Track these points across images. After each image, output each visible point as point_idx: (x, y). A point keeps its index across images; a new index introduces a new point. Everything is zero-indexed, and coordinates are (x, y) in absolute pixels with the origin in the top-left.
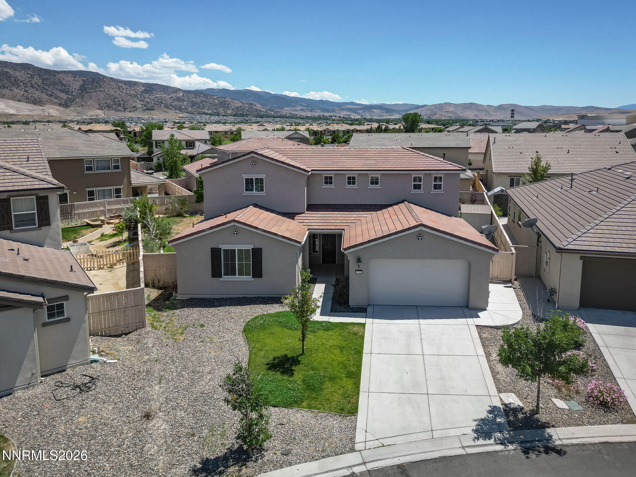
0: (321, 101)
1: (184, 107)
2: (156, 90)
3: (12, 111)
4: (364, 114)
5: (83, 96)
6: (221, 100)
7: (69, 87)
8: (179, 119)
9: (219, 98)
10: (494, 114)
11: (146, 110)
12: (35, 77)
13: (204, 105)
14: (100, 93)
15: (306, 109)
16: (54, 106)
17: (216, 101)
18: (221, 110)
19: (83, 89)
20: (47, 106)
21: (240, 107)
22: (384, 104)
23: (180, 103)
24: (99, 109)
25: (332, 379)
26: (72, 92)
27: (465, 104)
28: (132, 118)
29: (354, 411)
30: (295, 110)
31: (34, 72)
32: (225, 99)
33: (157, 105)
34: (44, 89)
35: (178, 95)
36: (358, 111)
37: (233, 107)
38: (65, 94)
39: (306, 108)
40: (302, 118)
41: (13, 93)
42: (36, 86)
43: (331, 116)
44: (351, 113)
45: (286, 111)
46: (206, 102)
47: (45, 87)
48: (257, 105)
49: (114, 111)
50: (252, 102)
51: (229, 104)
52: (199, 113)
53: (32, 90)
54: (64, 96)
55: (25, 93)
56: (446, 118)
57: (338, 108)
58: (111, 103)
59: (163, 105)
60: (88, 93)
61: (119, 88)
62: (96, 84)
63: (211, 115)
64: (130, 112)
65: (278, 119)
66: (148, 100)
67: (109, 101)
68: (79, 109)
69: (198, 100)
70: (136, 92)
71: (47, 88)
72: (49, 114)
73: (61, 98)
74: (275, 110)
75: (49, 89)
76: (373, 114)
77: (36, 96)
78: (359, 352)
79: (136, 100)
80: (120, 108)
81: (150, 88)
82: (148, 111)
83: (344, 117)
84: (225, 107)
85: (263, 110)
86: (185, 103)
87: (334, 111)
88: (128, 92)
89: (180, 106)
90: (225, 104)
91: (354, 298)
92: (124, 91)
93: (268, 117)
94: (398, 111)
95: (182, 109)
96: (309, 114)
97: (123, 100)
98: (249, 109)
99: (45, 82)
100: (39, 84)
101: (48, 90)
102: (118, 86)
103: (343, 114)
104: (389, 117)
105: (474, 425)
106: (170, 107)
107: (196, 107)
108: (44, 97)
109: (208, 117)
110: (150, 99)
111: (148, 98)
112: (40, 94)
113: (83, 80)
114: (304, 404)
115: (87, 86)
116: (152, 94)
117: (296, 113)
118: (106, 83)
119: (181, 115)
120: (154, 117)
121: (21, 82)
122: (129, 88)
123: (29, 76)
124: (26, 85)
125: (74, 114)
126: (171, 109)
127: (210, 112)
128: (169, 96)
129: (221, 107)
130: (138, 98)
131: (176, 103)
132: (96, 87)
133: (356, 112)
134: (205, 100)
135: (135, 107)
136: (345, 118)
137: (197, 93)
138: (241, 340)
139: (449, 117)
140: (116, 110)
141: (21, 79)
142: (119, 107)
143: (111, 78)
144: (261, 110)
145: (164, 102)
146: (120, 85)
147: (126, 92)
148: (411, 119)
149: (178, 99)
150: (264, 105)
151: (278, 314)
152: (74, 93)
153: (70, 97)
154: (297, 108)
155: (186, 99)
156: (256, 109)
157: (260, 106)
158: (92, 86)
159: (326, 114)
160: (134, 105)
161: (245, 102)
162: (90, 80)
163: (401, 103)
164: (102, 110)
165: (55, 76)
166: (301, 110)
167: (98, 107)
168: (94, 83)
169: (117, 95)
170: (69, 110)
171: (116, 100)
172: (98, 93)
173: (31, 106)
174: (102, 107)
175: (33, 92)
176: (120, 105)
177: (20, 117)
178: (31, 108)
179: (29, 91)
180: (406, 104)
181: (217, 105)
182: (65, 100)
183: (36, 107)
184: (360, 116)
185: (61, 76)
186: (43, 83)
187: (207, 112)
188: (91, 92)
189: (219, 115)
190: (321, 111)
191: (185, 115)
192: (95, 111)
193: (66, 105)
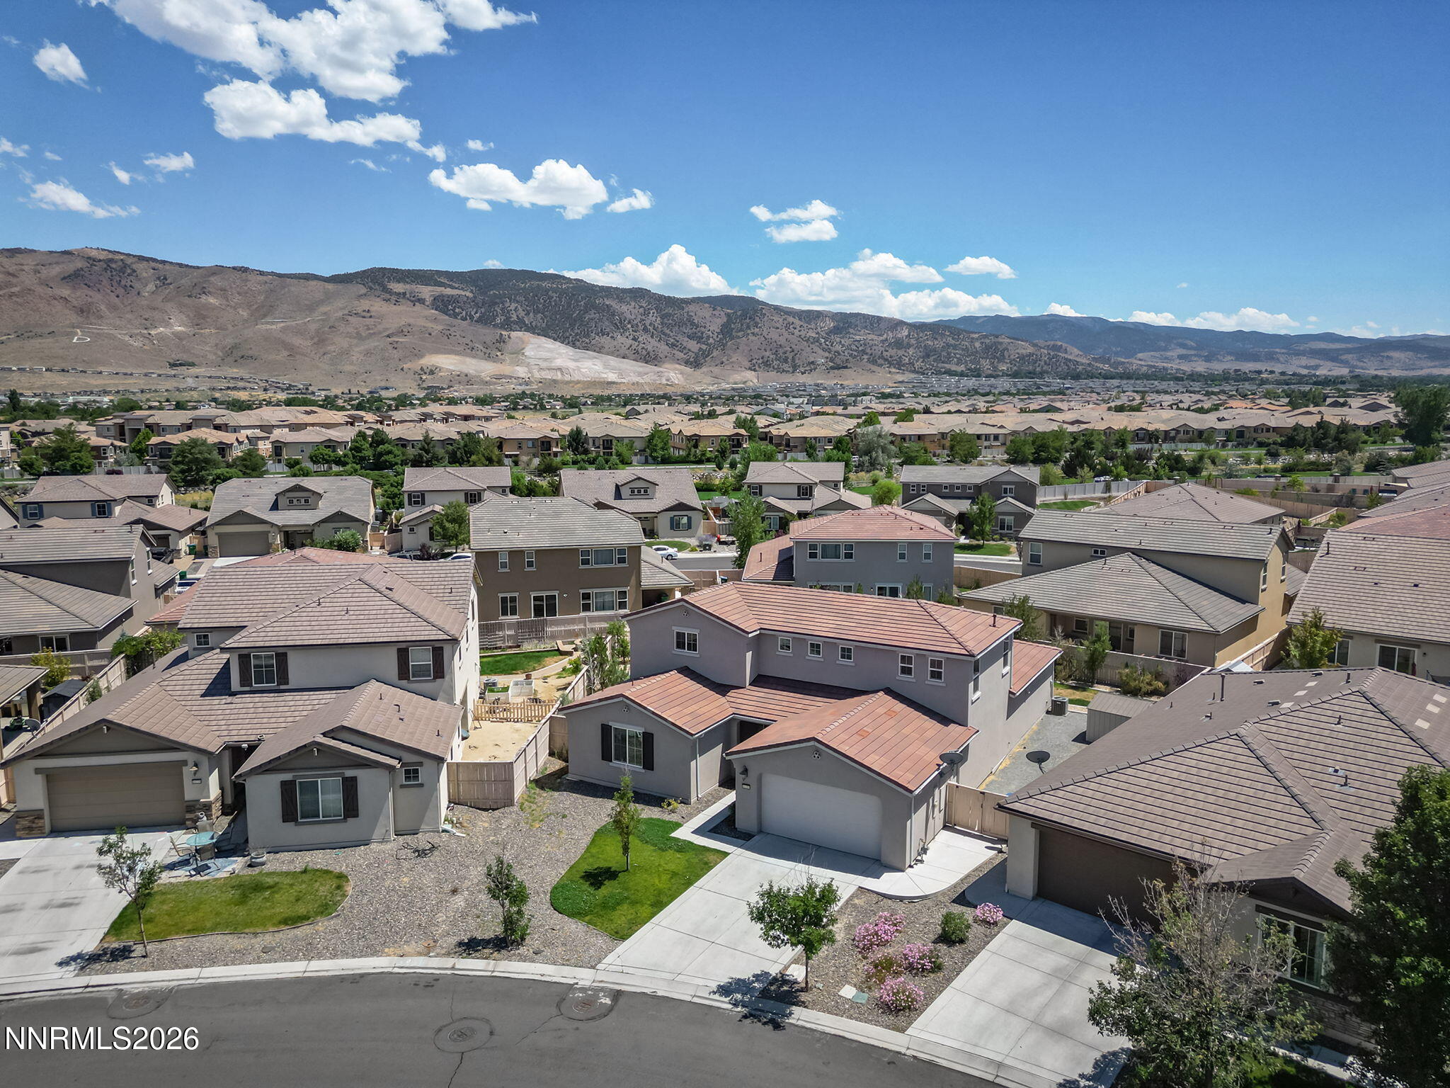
0: (1239, 335)
1: (907, 361)
2: (857, 326)
3: (612, 377)
4: (1362, 364)
5: (725, 345)
6: (987, 341)
7: (703, 329)
8: (894, 385)
9: (986, 337)
11: (832, 368)
12: (652, 311)
13: (949, 354)
14: (754, 338)
15: (1195, 355)
16: (677, 366)
17: (977, 345)
18: (986, 365)
19: (726, 331)
20: (667, 365)
21: (1031, 355)
22: (1426, 338)
23: (900, 353)
24: (750, 369)
25: (634, 903)
26: (708, 337)
28: (805, 386)
29: (625, 937)
30: (1166, 358)
31: (649, 303)
32: (996, 340)
33: (855, 357)
34: (664, 334)
35: (899, 335)
36: (1343, 357)
37: (1012, 357)
38: (695, 342)
39: (1193, 352)
40: (1177, 379)
41: (615, 343)
42: (651, 328)
43: (1259, 372)
44: (1321, 363)
45: (1142, 360)
46: (955, 347)
47: (665, 329)
48: (1071, 348)
49: (775, 373)
50: (1060, 343)
51: (1004, 350)
52: (938, 373)
53: (644, 337)
54: (693, 346)
55: (633, 342)
57: (1283, 351)
58: (772, 356)
59: (865, 357)
60: (732, 339)
61: (787, 328)
62: (748, 321)
63: (962, 375)
64: (803, 373)
65: (1116, 382)
66: (838, 348)
67: (767, 354)
68: (716, 370)
69: (939, 344)
70: (818, 333)
71: (668, 332)
72: (668, 380)
73: (689, 350)
74: (1114, 360)
75: (671, 334)
76: (1388, 363)
77: (650, 348)
79: (816, 349)
80: (786, 367)
81: (845, 323)
82: (836, 371)
83: (1294, 374)
84: (995, 357)
85: (1084, 361)
86: (911, 351)
87: (1272, 359)
88: (803, 333)
89: (900, 358)
90: (996, 350)
92: (796, 332)
93: (1091, 376)
95: (904, 365)
96: (1201, 367)
97: (793, 351)
98: (1051, 359)
99: (665, 320)
100: (657, 325)
101: (669, 336)
102: (786, 322)
103: (1296, 365)
105: (726, 981)
106: (880, 361)
107: (932, 358)
108: (663, 349)
109: (954, 380)
110: (843, 346)
111: (839, 343)
112: (656, 344)
113: (728, 315)
114: (587, 918)
115: (733, 326)
116: (847, 336)
117: (1165, 365)
118: (767, 318)
119: (900, 378)
120: (846, 383)
121: (629, 322)
122: (806, 324)
123: (641, 310)
124: (635, 327)
125: (708, 379)
126: (881, 365)
127: (962, 368)
128: (881, 338)
129: (987, 358)
130: (821, 344)
131: (892, 352)
132: (748, 327)
133: (1334, 359)
134: (953, 342)
135: (813, 363)
136: (1299, 375)
137: (936, 329)
138: (586, 841)
140: (778, 370)
141: (629, 316)
142: (785, 365)
143: (777, 308)
144: (1077, 362)
145: (868, 351)
146: (791, 319)
147: (800, 333)
149: (898, 344)
150: (1086, 350)
151: (648, 823)
152: (711, 340)
153: (704, 347)
155: (913, 341)
156: (1066, 359)
157: (1076, 351)
158: (742, 325)
159: (1248, 367)
160: (812, 359)
161: (1041, 343)
162: (739, 313)
164: (755, 370)
165: (683, 309)
166: (1181, 357)
167: (748, 364)
168: (746, 318)
169: (782, 341)
170: (699, 373)
171: (781, 351)
172: (751, 337)
173: (640, 367)
174: (754, 365)
175: (645, 341)
176: (786, 361)
177: (623, 387)
178: (641, 369)
181: (977, 352)
182: (696, 353)
183: (649, 368)
184: (1348, 370)
185: (692, 308)
186: (662, 323)
187: (954, 368)
188: (739, 337)
189: (979, 376)
190: (1237, 359)
191: (908, 376)
192: (743, 374)
193: (695, 363)
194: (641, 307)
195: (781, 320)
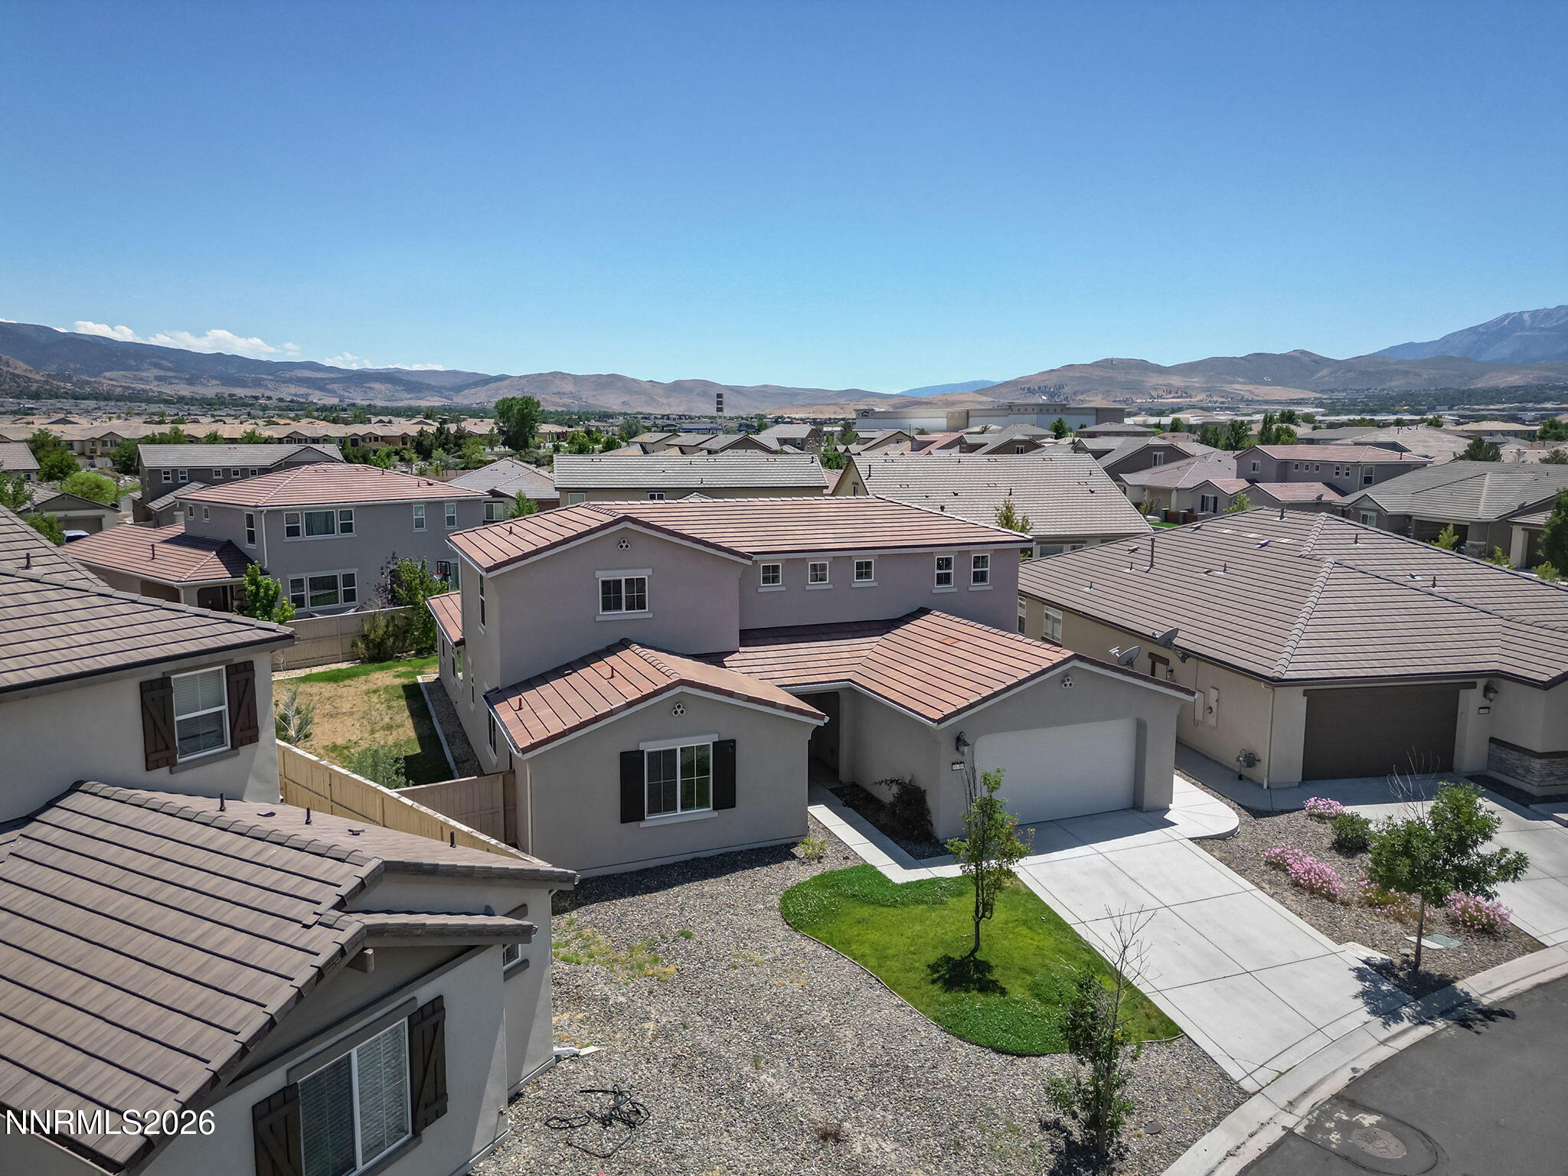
0: (218, 357)
4: (347, 394)
15: (175, 378)
22: (399, 371)
27: (598, 376)
29: (1172, 1030)
30: (141, 379)
36: (329, 387)
39: (171, 374)
40: (166, 402)
43: (256, 398)
44: (310, 391)
45: (111, 380)
48: (12, 361)
56: (560, 409)
57: (270, 377)
65: (92, 404)
74: (75, 379)
76: (371, 394)
83: (292, 401)
85: (37, 377)
87: (262, 385)
93: (56, 396)
94: (439, 388)
96: (185, 391)
103: (288, 392)
104: (415, 403)
117: (143, 386)
133: (322, 389)
138: (809, 946)
139: (564, 405)
144: (29, 379)
148: (519, 410)
150: (35, 363)
151: (822, 883)
154: (144, 374)
156: (13, 375)
157: (22, 366)
159: (240, 392)
163: (440, 368)
166: (158, 378)
180: (455, 373)
184: (338, 400)
190: (223, 384)
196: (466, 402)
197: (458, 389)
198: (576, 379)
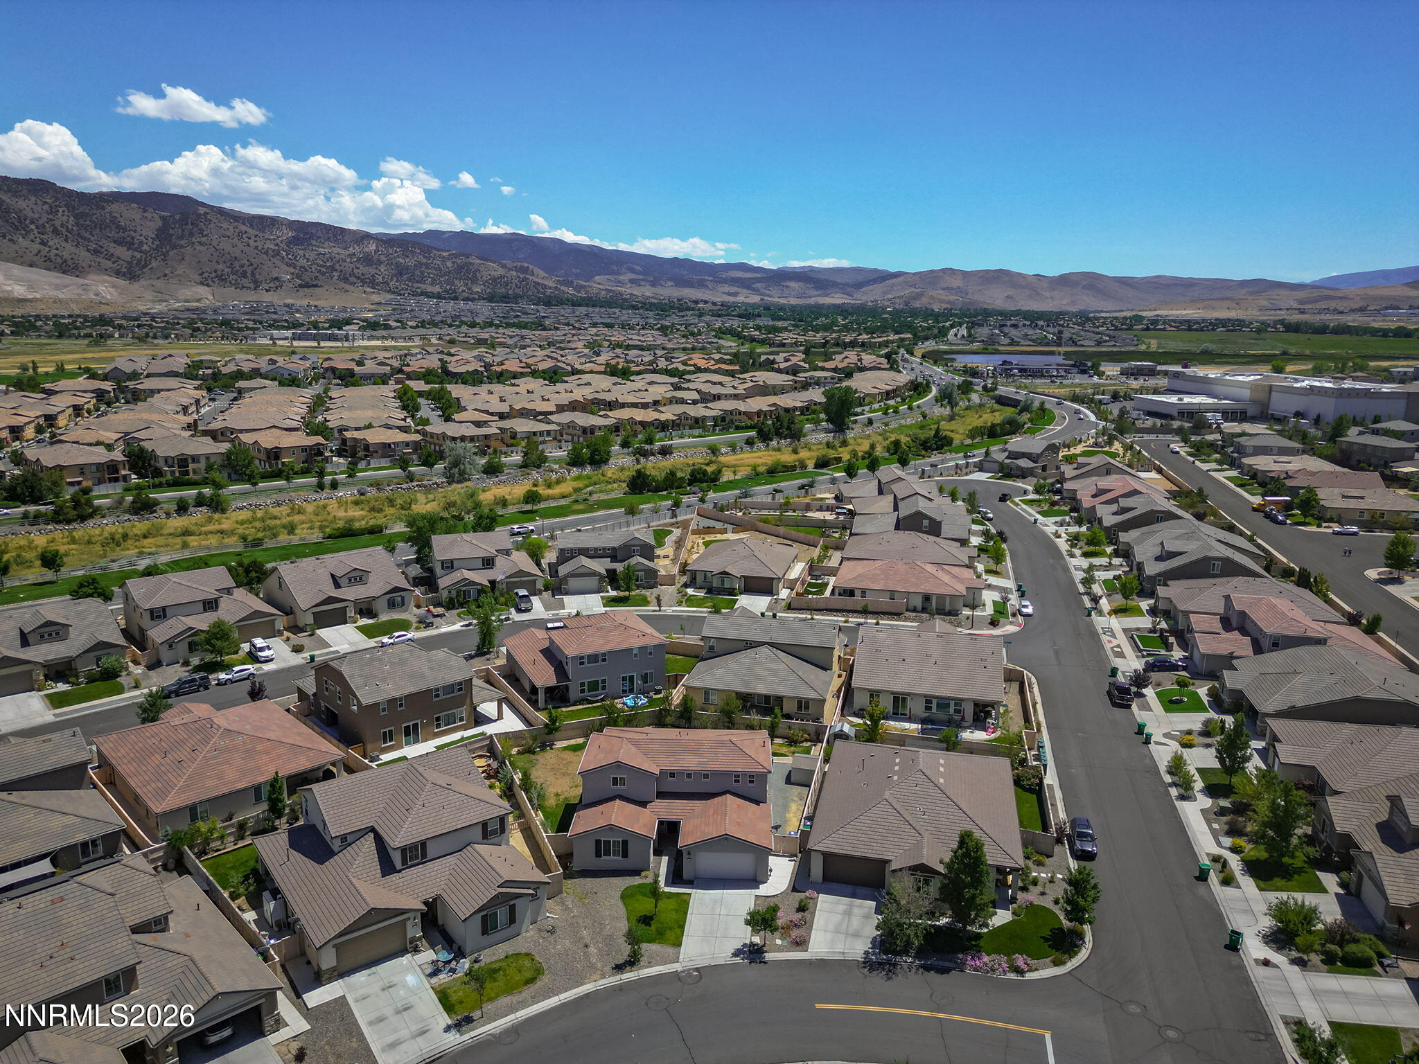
0: (675, 260)
1: (381, 279)
2: (319, 237)
3: (19, 291)
5: (165, 255)
6: (459, 261)
7: (133, 234)
8: (372, 307)
9: (455, 256)
10: (1048, 294)
11: (301, 286)
12: (61, 210)
13: (422, 273)
14: (202, 248)
15: (643, 280)
16: (107, 278)
17: (449, 264)
18: (460, 285)
19: (163, 234)
20: (92, 277)
21: (502, 277)
22: (812, 269)
23: (372, 270)
24: (202, 283)
25: (671, 929)
26: (141, 243)
27: (988, 271)
29: (680, 945)
30: (619, 282)
31: (57, 199)
32: (468, 260)
33: (324, 273)
34: (82, 237)
35: (367, 250)
36: (754, 286)
37: (484, 278)
38: (125, 249)
39: (641, 277)
41: (16, 247)
42: (64, 230)
43: (696, 301)
44: (739, 290)
45: (599, 284)
46: (427, 266)
47: (83, 232)
48: (536, 270)
49: (233, 289)
50: (526, 265)
51: (476, 271)
52: (415, 294)
53: (56, 241)
54: (122, 252)
55: (42, 247)
58: (227, 270)
59: (335, 274)
60: (174, 247)
61: (241, 238)
62: (190, 226)
63: (439, 296)
64: (267, 291)
66: (303, 262)
67: (221, 267)
68: (159, 284)
69: (411, 262)
70: (277, 245)
71: (87, 235)
72: (99, 297)
73: (119, 258)
74: (576, 284)
75: (92, 238)
76: (786, 292)
77: (66, 255)
78: (686, 913)
79: (279, 263)
80: (245, 282)
81: (306, 233)
82: (306, 290)
84: (469, 278)
85: (551, 286)
86: (382, 268)
87: (704, 287)
88: (259, 244)
89: (373, 276)
90: (468, 271)
91: (687, 874)
92: (251, 242)
93: (561, 302)
94: (844, 285)
95: (378, 284)
96: (648, 292)
97: (251, 265)
98: (521, 282)
99: (81, 221)
100: (70, 227)
101: (89, 240)
102: (237, 230)
104: (821, 300)
105: (733, 951)
106: (352, 279)
107: (405, 277)
108: (84, 256)
109: (433, 303)
110: (308, 260)
111: (304, 257)
112: (74, 250)
113: (163, 218)
114: (656, 941)
115: (171, 231)
116: (310, 248)
117: (619, 289)
118: (212, 225)
119: (376, 298)
120: (320, 304)
121: (32, 222)
122: (261, 235)
123: (46, 207)
124: (41, 229)
125: (149, 295)
126: (353, 284)
127: (436, 288)
128: (347, 252)
129: (460, 279)
130: (283, 258)
131: (363, 269)
132: (191, 234)
133: (748, 288)
134: (425, 260)
135: (277, 279)
137: (407, 242)
138: (620, 904)
139: (949, 302)
140: (237, 286)
141: (30, 214)
142: (244, 280)
144: (546, 285)
145: (337, 267)
147: (256, 244)
149: (368, 260)
150: (550, 271)
151: (640, 886)
152: (145, 247)
154: (622, 278)
155: (383, 258)
156: (535, 282)
157: (542, 274)
158: (183, 231)
159: (686, 295)
160: (275, 275)
161: (509, 264)
162: (177, 217)
164: (208, 285)
165: (104, 209)
166: (632, 281)
167: (198, 278)
168: (187, 224)
169: (236, 252)
170: (137, 287)
171: (237, 264)
172: (199, 248)
173: (57, 277)
174: (207, 280)
175: (58, 246)
176: (244, 275)
177: (39, 305)
178: (58, 281)
179: (51, 243)
181: (450, 272)
182: (128, 263)
183: (67, 279)
184: (759, 298)
185: (115, 208)
186: (77, 224)
187: (430, 289)
188: (182, 247)
189: (456, 298)
190: (677, 286)
191: (384, 297)
192: (194, 289)
193: (130, 273)
194: (45, 203)
195: (231, 228)
196: (864, 298)
197: (859, 286)
198: (966, 275)
